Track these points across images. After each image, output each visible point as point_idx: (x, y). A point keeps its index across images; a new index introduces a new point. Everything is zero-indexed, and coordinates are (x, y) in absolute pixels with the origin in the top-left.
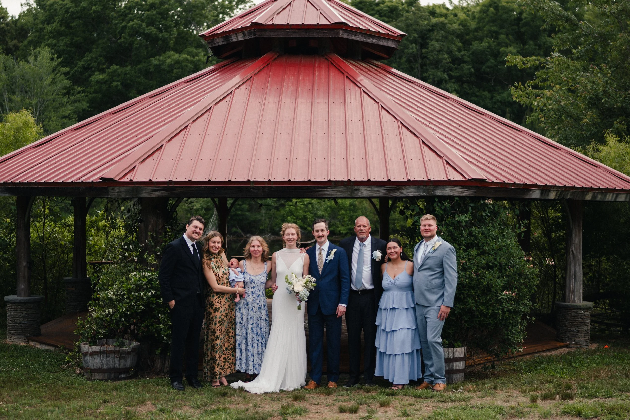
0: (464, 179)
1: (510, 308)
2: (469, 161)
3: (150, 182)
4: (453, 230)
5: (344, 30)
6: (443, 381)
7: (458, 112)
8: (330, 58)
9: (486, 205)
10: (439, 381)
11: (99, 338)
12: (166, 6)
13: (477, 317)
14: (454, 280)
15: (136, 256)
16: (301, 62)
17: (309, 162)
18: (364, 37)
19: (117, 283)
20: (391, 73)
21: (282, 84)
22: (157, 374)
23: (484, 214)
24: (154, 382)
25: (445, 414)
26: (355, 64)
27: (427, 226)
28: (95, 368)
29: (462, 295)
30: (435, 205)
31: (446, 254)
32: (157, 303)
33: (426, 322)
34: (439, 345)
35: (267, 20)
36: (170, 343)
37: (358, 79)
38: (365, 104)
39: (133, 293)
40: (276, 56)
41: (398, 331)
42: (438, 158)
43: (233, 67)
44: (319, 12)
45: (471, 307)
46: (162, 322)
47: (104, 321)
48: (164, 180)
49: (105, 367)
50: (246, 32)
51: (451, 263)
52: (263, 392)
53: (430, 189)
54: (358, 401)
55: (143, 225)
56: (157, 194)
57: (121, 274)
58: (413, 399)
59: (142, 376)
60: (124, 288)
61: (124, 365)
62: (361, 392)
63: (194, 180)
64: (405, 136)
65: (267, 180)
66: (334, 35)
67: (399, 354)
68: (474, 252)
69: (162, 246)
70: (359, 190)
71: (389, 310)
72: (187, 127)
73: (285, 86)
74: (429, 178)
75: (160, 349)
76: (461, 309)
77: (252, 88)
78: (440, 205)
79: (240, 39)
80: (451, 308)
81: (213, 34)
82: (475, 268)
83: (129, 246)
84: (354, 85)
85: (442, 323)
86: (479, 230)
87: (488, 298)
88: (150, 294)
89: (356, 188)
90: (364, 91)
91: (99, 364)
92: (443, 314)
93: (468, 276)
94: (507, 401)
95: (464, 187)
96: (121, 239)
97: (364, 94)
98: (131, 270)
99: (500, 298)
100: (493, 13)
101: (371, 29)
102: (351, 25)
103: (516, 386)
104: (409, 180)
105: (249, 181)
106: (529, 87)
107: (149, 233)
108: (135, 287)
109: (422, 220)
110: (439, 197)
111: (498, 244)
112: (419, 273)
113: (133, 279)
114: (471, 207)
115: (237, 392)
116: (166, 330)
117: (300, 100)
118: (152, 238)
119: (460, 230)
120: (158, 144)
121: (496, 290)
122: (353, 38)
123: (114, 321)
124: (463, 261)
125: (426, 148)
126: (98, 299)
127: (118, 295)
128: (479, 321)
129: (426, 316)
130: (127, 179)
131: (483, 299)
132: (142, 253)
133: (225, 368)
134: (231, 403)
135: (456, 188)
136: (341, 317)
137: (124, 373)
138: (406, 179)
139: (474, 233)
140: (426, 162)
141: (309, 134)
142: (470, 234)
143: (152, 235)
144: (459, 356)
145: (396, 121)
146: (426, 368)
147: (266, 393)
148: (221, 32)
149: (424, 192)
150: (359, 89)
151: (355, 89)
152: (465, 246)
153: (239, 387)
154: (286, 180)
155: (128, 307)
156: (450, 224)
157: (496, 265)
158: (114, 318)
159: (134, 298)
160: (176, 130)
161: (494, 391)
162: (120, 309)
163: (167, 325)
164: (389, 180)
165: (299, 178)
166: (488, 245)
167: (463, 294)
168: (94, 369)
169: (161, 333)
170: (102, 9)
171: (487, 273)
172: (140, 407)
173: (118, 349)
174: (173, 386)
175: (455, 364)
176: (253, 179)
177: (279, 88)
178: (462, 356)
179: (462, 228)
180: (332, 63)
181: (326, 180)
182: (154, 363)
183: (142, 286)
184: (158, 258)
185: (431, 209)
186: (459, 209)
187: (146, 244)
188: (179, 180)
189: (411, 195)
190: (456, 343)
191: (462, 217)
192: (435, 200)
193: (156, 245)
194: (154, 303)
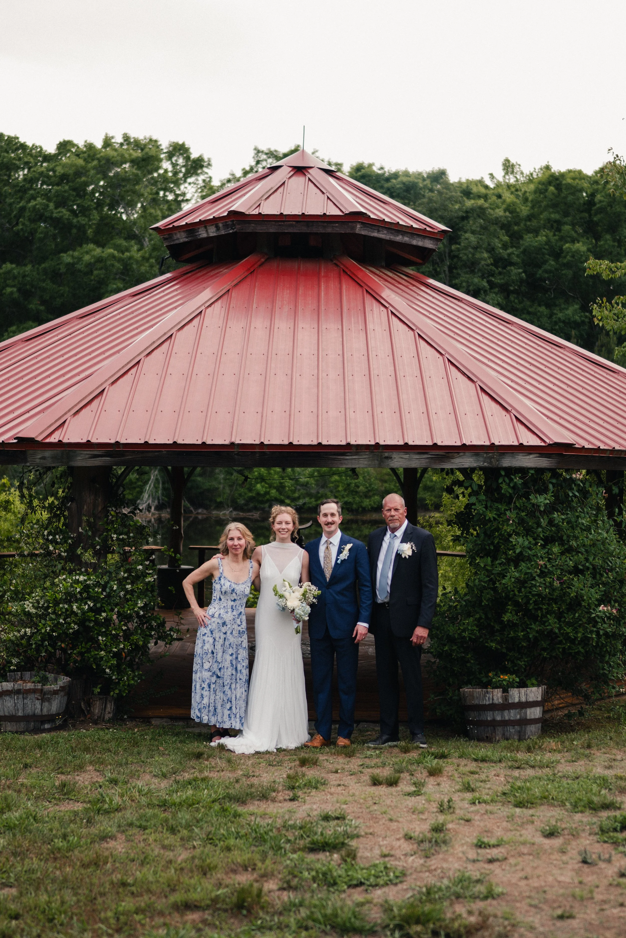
0: (543, 444)
1: (609, 630)
2: (548, 417)
3: (89, 444)
4: (525, 517)
5: (362, 223)
7: (526, 344)
8: (342, 264)
9: (573, 481)
11: (11, 671)
12: (83, 179)
13: (561, 642)
15: (66, 551)
16: (299, 268)
17: (318, 416)
18: (391, 233)
19: (38, 590)
20: (428, 286)
21: (273, 302)
22: (96, 723)
23: (571, 494)
25: (528, 789)
26: (378, 272)
28: (7, 714)
29: (539, 612)
30: (500, 481)
32: (96, 619)
35: (251, 207)
36: (114, 677)
37: (384, 295)
38: (395, 330)
39: (61, 606)
40: (263, 260)
42: (504, 413)
43: (199, 274)
44: (326, 198)
45: (552, 630)
46: (103, 647)
47: (18, 645)
48: (108, 441)
49: (20, 714)
50: (221, 225)
52: (253, 752)
53: (493, 458)
54: (396, 767)
55: (74, 505)
56: (96, 462)
57: (43, 577)
58: (474, 764)
59: (74, 726)
60: (47, 598)
61: (49, 710)
62: (396, 750)
63: (151, 442)
64: (454, 379)
65: (257, 442)
66: (348, 231)
68: (556, 549)
69: (102, 537)
70: (391, 458)
72: (138, 362)
73: (278, 304)
74: (493, 441)
76: (537, 632)
77: (231, 306)
78: (507, 480)
79: (211, 235)
81: (171, 226)
82: (559, 572)
83: (54, 536)
84: (378, 304)
86: (563, 517)
87: (577, 615)
88: (87, 607)
89: (386, 455)
90: (392, 312)
91: (11, 708)
93: (547, 584)
94: (610, 767)
95: (542, 455)
96: (43, 525)
97: (393, 317)
98: (58, 571)
99: (593, 615)
100: (553, 194)
101: (401, 223)
102: (372, 216)
103: (617, 744)
104: (464, 445)
105: (232, 444)
106: (618, 304)
107: (85, 518)
108: (64, 597)
110: (507, 469)
111: (591, 536)
113: (61, 586)
114: (552, 483)
115: (217, 751)
116: (109, 659)
117: (301, 325)
118: (88, 525)
119: (536, 517)
120: (97, 388)
121: (589, 605)
122: (375, 234)
123: (34, 646)
124: (541, 563)
125: (485, 399)
126: (10, 613)
127: (39, 607)
128: (564, 649)
130: (53, 439)
131: (569, 617)
132: (74, 546)
134: (212, 769)
135: (531, 456)
137: (49, 721)
138: (459, 444)
139: (556, 522)
140: (486, 418)
141: (316, 375)
142: (551, 522)
143: (88, 521)
144: (535, 699)
145: (441, 357)
147: (257, 753)
148: (184, 223)
149: (484, 462)
150: (385, 310)
151: (379, 309)
152: (542, 539)
154: (286, 442)
155: (54, 626)
156: (522, 508)
157: (588, 568)
158: (32, 642)
159: (63, 612)
160: (123, 367)
161: (587, 752)
162: (42, 628)
163: (110, 652)
164: (435, 444)
165: (305, 441)
166: (576, 538)
167: (541, 609)
168: (5, 716)
169: (102, 663)
171: (575, 579)
172: (78, 775)
173: (40, 687)
175: (529, 711)
176: (238, 442)
177: (270, 306)
178: (539, 699)
179: (537, 514)
180: (344, 271)
181: (344, 443)
182: (90, 707)
183: (75, 595)
184: (97, 554)
185: (494, 486)
186: (534, 486)
187: (80, 534)
188: (130, 441)
189: (466, 465)
190: (528, 680)
191: (540, 498)
192: (501, 474)
193: (94, 534)
194: (92, 620)
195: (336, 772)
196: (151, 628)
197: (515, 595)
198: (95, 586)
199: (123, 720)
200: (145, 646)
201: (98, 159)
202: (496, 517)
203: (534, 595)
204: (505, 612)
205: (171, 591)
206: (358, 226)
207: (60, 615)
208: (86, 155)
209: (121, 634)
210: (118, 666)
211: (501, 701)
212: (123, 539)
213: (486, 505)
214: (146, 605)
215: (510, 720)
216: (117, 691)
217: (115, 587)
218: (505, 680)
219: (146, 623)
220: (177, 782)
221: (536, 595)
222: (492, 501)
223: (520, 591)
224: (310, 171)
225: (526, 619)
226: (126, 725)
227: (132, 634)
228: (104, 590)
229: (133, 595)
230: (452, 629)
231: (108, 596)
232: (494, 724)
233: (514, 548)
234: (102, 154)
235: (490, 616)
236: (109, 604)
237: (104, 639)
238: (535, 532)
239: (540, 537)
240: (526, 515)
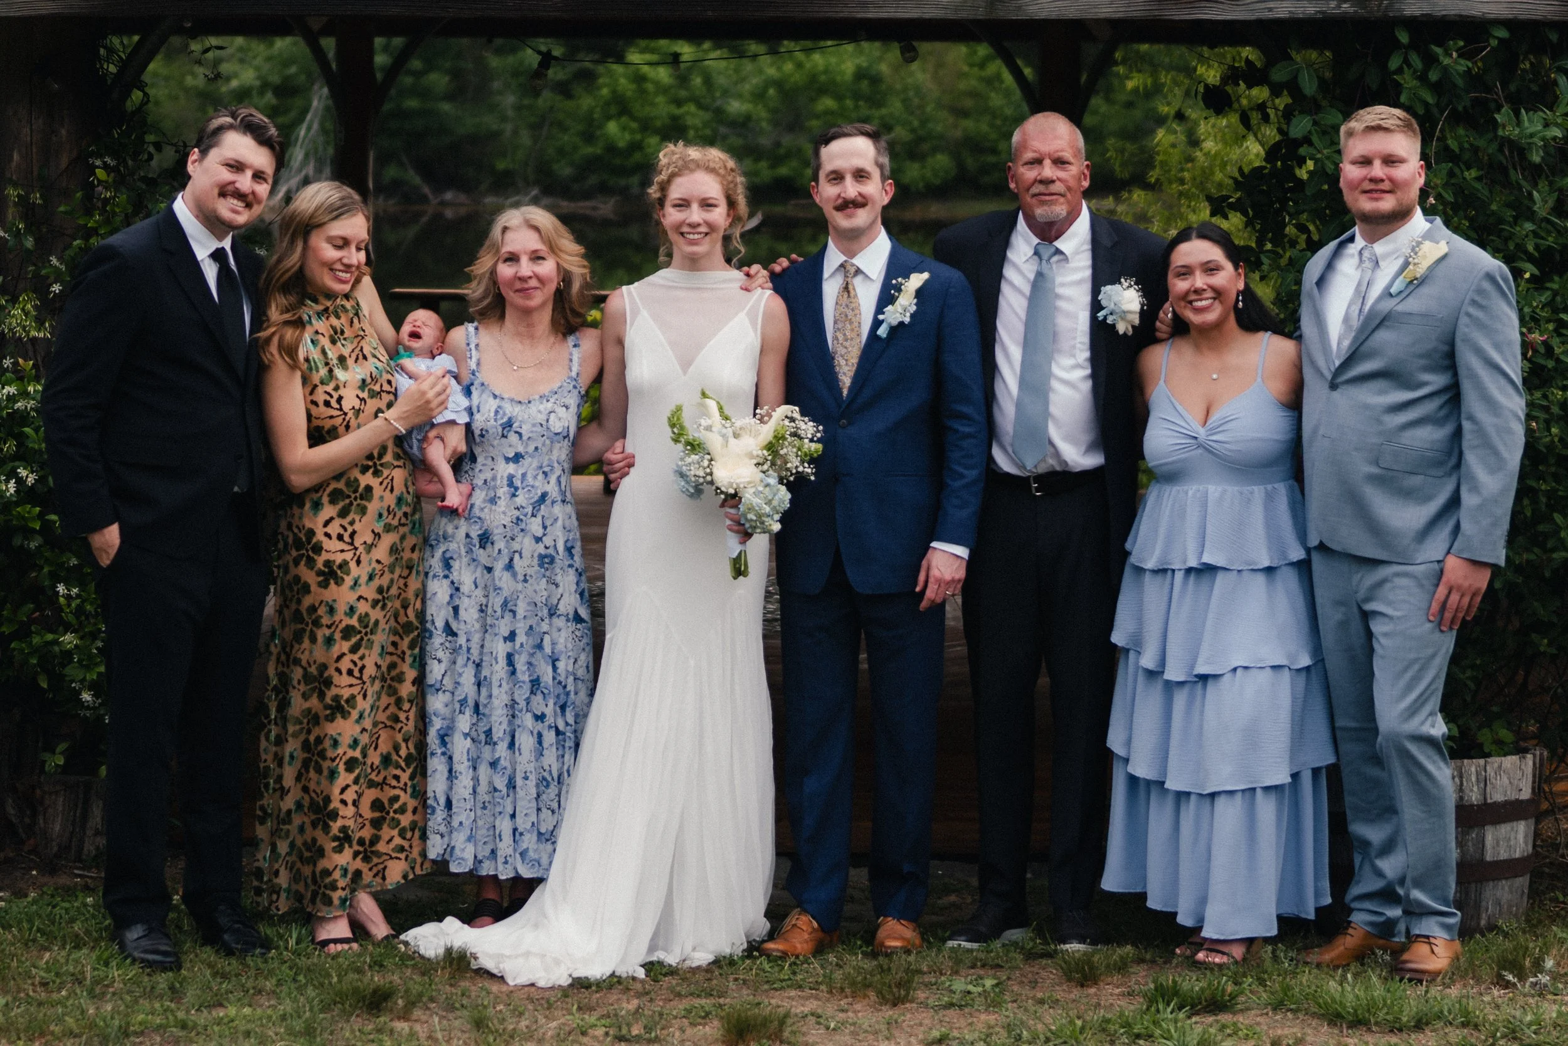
4: (1478, 185)
6: (1447, 927)
10: (1430, 927)
14: (1510, 431)
22: (51, 868)
24: (30, 921)
27: (1377, 163)
30: (1394, 63)
31: (1474, 302)
32: (47, 526)
33: (1370, 635)
34: (1431, 752)
41: (1227, 678)
46: (72, 619)
51: (1498, 347)
52: (565, 981)
58: (1333, 1038)
62: (1049, 973)
67: (1231, 793)
69: (70, 253)
71: (1179, 576)
75: (62, 747)
78: (1416, 61)
80: (1494, 567)
85: (1447, 643)
88: (12, 487)
92: (1455, 598)
93: (1555, 410)
107: (12, 192)
109: (1350, 134)
110: (1415, 25)
112: (1336, 395)
115: (441, 976)
116: (91, 657)
118: (25, 217)
119: (1507, 184)
124: (1535, 337)
129: (1369, 607)
133: (378, 854)
136: (938, 608)
143: (23, 200)
144: (1512, 796)
146: (1357, 860)
147: (581, 984)
152: (1531, 259)
153: (449, 951)
156: (1467, 156)
163: (94, 636)
174: (122, 947)
175: (1491, 835)
178: (1526, 794)
179: (1516, 176)
182: (34, 813)
184: (52, 309)
185: (1373, 80)
186: (1504, 85)
189: (1284, 11)
190: (1485, 731)
191: (1530, 121)
192: (1398, 41)
193: (44, 247)
194: (34, 531)
237: (76, 590)
238: (1511, 236)
239: (1526, 252)
240: (1478, 179)
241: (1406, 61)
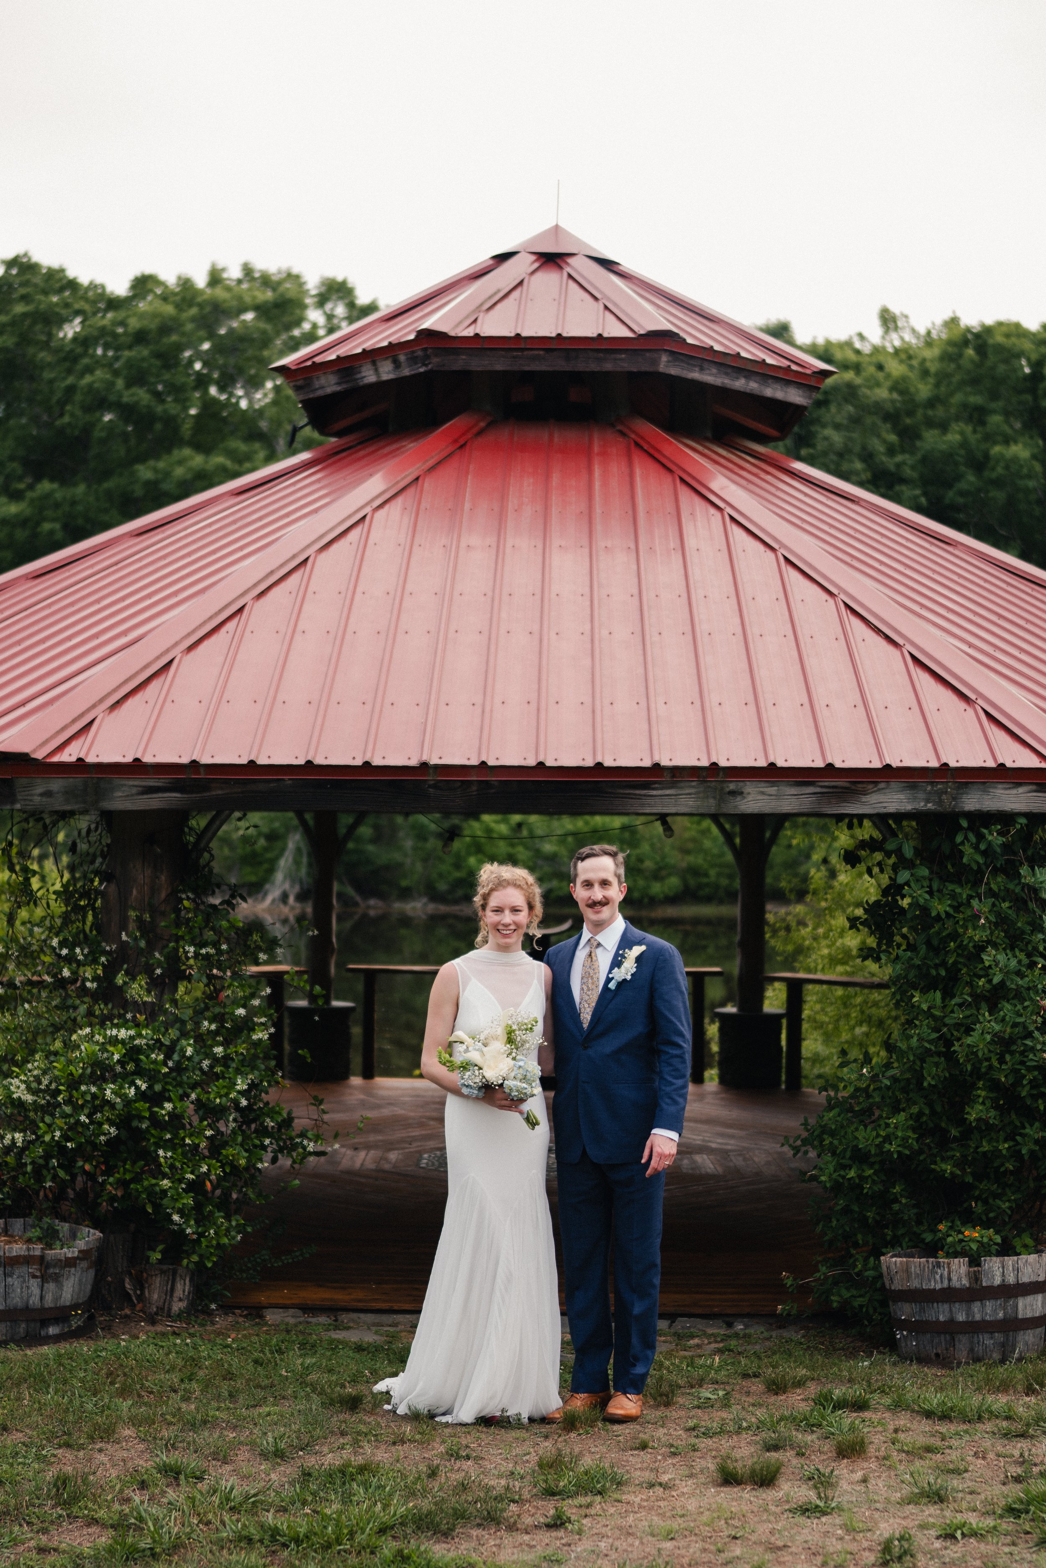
0: (1044, 765)
3: (137, 767)
4: (1010, 912)
5: (672, 353)
7: (986, 581)
8: (634, 432)
12: (174, 338)
15: (95, 979)
16: (551, 440)
17: (593, 712)
18: (727, 374)
19: (37, 1057)
20: (791, 473)
21: (503, 498)
22: (153, 1321)
26: (700, 448)
29: (1040, 1101)
30: (959, 839)
32: (153, 1115)
35: (460, 322)
36: (189, 1231)
37: (715, 488)
38: (740, 550)
39: (83, 1088)
40: (482, 424)
42: (962, 705)
43: (362, 453)
44: (602, 307)
46: (167, 1170)
48: (175, 760)
50: (402, 358)
53: (946, 793)
54: (766, 1434)
55: (113, 888)
56: (154, 802)
57: (50, 1030)
59: (108, 1328)
60: (57, 1073)
61: (57, 1299)
62: (757, 1386)
63: (262, 761)
64: (859, 640)
65: (474, 762)
66: (645, 368)
69: (167, 950)
70: (742, 793)
72: (241, 610)
73: (512, 503)
74: (944, 760)
75: (160, 1247)
76: (1037, 1142)
77: (423, 505)
78: (972, 838)
79: (385, 377)
81: (309, 363)
83: (72, 950)
84: (703, 503)
88: (132, 1091)
89: (732, 786)
90: (732, 519)
95: (1041, 787)
96: (50, 929)
97: (735, 527)
98: (79, 1018)
100: (972, 361)
101: (744, 354)
102: (690, 340)
104: (888, 767)
105: (424, 765)
107: (132, 914)
108: (89, 1071)
110: (972, 816)
113: (83, 1047)
116: (179, 1194)
117: (556, 541)
118: (139, 928)
119: (1027, 910)
120: (158, 658)
122: (696, 375)
123: (29, 1168)
125: (923, 678)
127: (40, 1090)
130: (68, 756)
132: (111, 970)
135: (1021, 790)
137: (56, 1321)
138: (877, 764)
140: (928, 715)
141: (588, 633)
143: (139, 920)
144: (1034, 1279)
145: (831, 601)
149: (927, 801)
150: (718, 514)
151: (707, 512)
152: (1042, 956)
154: (531, 762)
155: (70, 1129)
156: (1002, 894)
158: (26, 1160)
159: (86, 1101)
160: (211, 618)
162: (45, 1133)
163: (180, 1181)
164: (830, 766)
165: (570, 759)
169: (165, 1202)
170: (17, 344)
172: (100, 1450)
173: (38, 1253)
175: (1021, 1302)
176: (434, 761)
177: (496, 507)
178: (1042, 1278)
179: (1032, 905)
180: (637, 445)
181: (647, 763)
182: (142, 1289)
183: (111, 1068)
184: (155, 984)
185: (946, 849)
186: (1024, 851)
187: (123, 945)
188: (219, 760)
189: (892, 808)
190: (1017, 1239)
191: (1041, 874)
192: (960, 825)
193: (151, 946)
194: (145, 1117)
195: (644, 1446)
196: (264, 1132)
197: (991, 1067)
198: (152, 1048)
199: (210, 1313)
200: (251, 1166)
201: (201, 306)
202: (951, 911)
203: (1030, 1069)
204: (972, 1101)
205: (304, 1057)
206: (664, 358)
207: (82, 1106)
208: (178, 298)
209: (203, 1145)
210: (198, 1207)
211: (965, 1282)
212: (207, 956)
213: (930, 887)
214: (252, 1086)
215: (984, 1321)
216: (195, 1258)
217: (189, 1051)
218: (973, 1240)
219: (254, 1120)
220: (307, 1475)
221: (1035, 1068)
222: (941, 878)
223: (1002, 1061)
224: (571, 260)
225: (1014, 1116)
226: (213, 1323)
227: (225, 1144)
228: (168, 1057)
229: (227, 1067)
230: (865, 1137)
231: (178, 1069)
232: (951, 1329)
233: (986, 972)
234: (205, 297)
235: (939, 1109)
236: (180, 1084)
237: (169, 1154)
238: (1029, 942)
239: (1038, 951)
240: (1010, 908)
241: (966, 838)
